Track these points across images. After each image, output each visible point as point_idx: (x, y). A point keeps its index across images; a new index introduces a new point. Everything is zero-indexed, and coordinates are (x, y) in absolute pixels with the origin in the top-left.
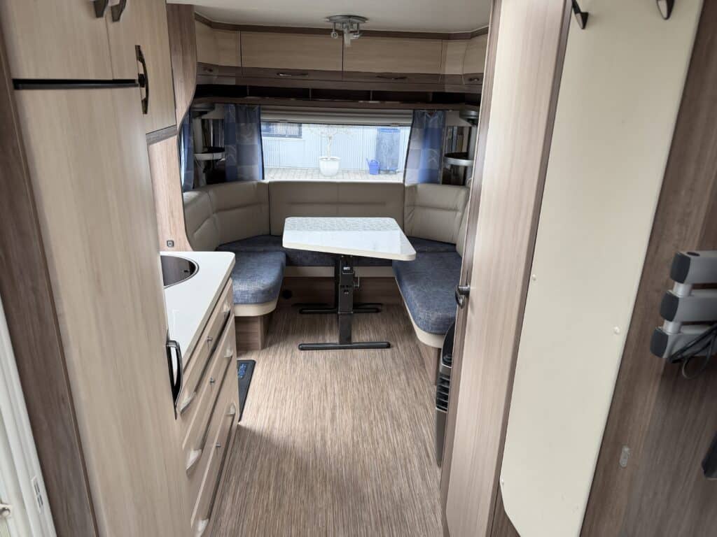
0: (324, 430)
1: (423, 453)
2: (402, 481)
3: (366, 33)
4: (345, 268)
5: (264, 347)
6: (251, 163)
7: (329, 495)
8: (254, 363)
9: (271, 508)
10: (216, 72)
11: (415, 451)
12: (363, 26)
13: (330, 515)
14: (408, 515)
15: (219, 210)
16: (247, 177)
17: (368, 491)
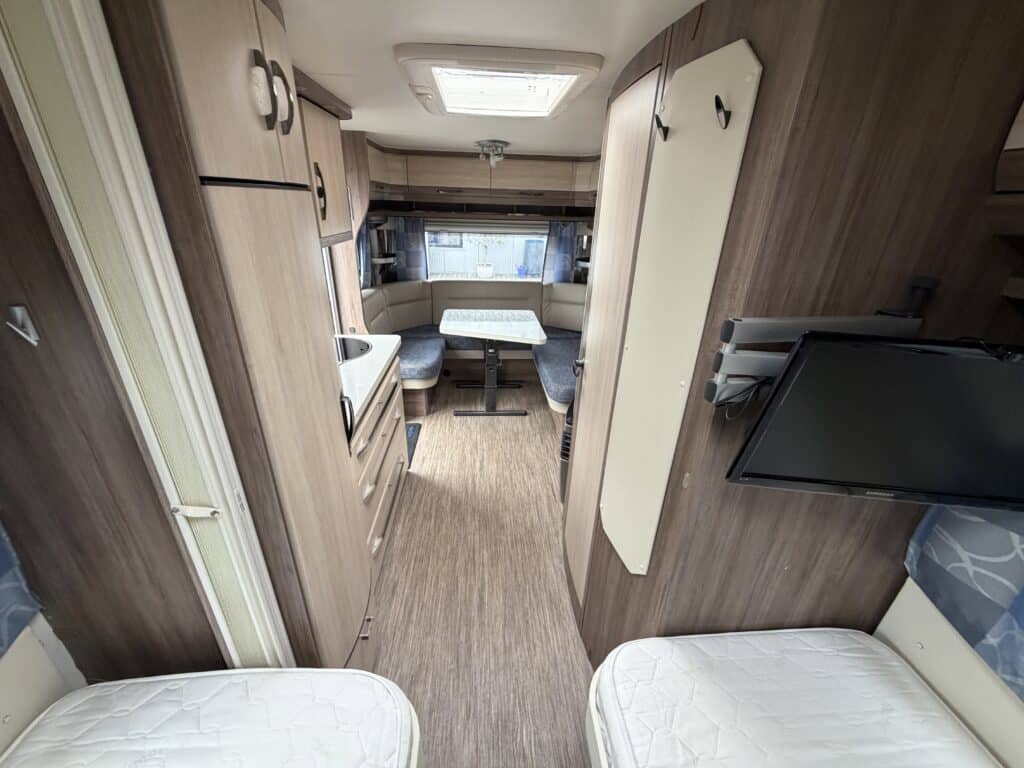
0: (474, 477)
1: (551, 493)
2: (534, 513)
3: (508, 157)
4: (490, 351)
5: (429, 412)
6: (418, 266)
7: (477, 523)
8: (420, 426)
9: (432, 532)
10: (387, 190)
11: (545, 490)
12: (507, 150)
13: (477, 537)
14: (537, 538)
15: (392, 305)
16: (413, 277)
17: (507, 519)
